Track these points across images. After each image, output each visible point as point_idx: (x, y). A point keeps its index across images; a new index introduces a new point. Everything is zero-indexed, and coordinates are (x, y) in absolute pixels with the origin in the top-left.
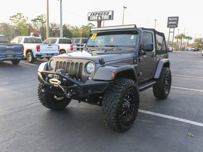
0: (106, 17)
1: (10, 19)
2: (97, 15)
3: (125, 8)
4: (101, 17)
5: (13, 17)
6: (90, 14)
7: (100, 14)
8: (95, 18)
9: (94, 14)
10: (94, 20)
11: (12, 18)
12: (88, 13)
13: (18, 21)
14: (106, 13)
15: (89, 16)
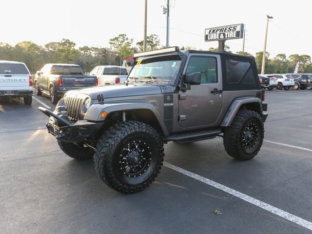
0: (232, 34)
1: (111, 43)
2: (218, 32)
3: (269, 17)
4: (224, 35)
5: (114, 40)
6: (208, 32)
7: (222, 30)
8: (215, 36)
9: (214, 31)
10: (213, 40)
11: (113, 42)
12: (206, 29)
13: (119, 45)
14: (232, 28)
15: (207, 34)
